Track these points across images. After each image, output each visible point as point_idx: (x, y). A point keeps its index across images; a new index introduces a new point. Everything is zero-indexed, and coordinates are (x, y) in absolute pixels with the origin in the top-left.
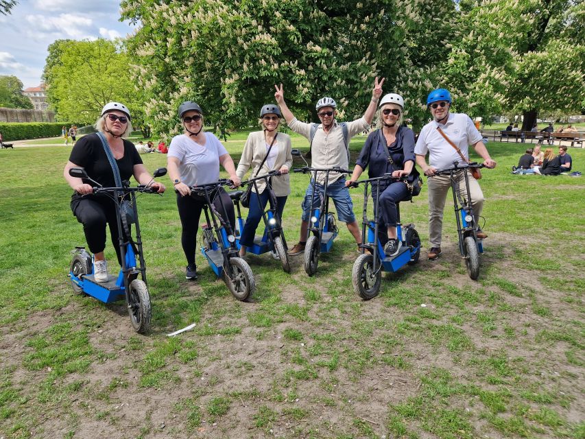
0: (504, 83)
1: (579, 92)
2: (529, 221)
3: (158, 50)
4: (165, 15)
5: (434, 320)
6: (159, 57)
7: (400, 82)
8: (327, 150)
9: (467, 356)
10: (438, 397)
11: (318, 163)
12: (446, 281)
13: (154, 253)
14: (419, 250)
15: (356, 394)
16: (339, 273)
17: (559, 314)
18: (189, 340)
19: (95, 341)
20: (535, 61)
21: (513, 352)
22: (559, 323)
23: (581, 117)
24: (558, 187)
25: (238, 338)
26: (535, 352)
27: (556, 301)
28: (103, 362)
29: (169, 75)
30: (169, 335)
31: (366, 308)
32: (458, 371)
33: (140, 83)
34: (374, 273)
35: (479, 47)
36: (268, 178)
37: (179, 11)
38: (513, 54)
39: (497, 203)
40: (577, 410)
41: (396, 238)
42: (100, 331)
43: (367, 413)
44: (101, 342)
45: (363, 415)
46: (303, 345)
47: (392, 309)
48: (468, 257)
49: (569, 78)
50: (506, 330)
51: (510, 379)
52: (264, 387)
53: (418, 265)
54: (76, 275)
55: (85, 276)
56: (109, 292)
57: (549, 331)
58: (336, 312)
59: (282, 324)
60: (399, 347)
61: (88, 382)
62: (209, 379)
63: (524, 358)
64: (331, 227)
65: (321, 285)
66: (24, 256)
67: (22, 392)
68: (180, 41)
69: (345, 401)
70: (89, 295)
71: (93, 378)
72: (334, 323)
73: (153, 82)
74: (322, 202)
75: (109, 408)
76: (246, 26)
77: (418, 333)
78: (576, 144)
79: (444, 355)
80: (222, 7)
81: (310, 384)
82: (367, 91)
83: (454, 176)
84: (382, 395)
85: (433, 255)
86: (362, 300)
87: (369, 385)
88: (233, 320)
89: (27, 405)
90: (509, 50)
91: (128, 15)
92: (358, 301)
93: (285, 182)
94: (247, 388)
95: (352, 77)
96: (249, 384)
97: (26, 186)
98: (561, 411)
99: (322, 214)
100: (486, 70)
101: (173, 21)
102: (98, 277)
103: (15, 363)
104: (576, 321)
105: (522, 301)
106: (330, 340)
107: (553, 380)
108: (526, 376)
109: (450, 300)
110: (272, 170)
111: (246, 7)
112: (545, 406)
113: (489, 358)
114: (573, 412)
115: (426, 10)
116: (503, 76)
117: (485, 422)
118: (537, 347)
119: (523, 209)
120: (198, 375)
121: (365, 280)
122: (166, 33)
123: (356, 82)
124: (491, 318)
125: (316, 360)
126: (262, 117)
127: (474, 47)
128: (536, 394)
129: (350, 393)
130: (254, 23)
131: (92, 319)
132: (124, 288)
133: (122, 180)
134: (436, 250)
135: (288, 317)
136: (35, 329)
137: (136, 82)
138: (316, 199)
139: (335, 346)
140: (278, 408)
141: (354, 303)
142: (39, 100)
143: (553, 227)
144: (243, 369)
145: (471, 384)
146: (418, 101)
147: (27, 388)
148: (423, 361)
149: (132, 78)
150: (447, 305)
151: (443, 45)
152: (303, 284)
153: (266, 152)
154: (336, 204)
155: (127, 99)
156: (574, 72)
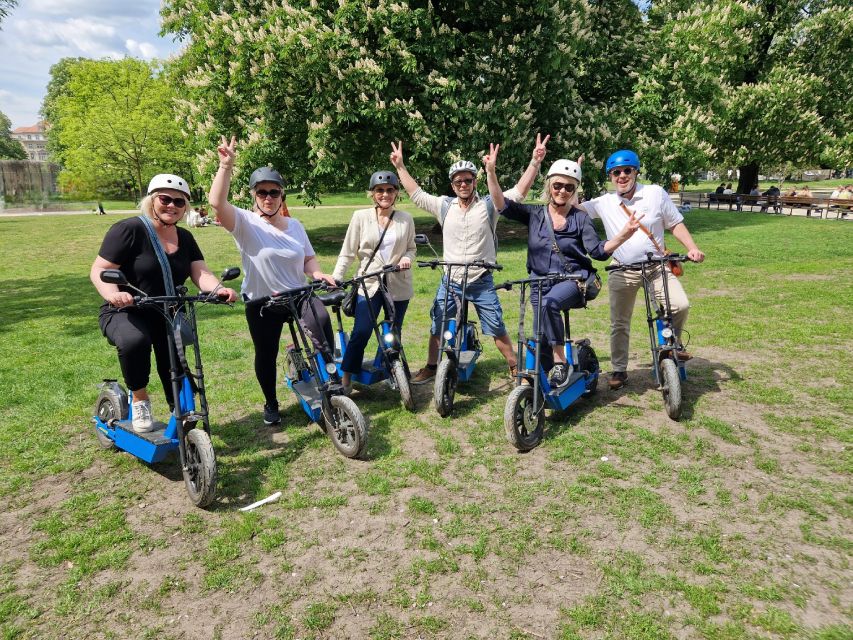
0: (711, 127)
1: (816, 139)
2: (748, 329)
3: (216, 79)
4: (226, 28)
5: (620, 480)
6: (218, 89)
7: (566, 127)
8: (465, 235)
9: (665, 533)
10: (628, 594)
11: (453, 253)
12: (634, 422)
13: (216, 383)
14: (596, 377)
15: (512, 593)
16: (484, 410)
17: (791, 469)
18: (272, 516)
19: (134, 520)
20: (752, 97)
21: (728, 526)
22: (790, 483)
23: (820, 172)
24: (789, 278)
25: (343, 512)
26: (760, 526)
27: (787, 449)
28: (148, 553)
29: (232, 115)
30: (243, 509)
31: (523, 463)
32: (654, 556)
33: (190, 127)
34: (535, 414)
35: (675, 77)
36: (382, 275)
37: (246, 24)
38: (723, 86)
39: (705, 302)
40: (816, 609)
41: (565, 362)
42: (141, 506)
43: (529, 621)
44: (144, 523)
45: (523, 624)
46: (436, 521)
47: (561, 464)
48: (666, 387)
49: (799, 121)
50: (719, 493)
51: (725, 566)
52: (382, 586)
53: (595, 397)
54: (104, 422)
55: (117, 423)
56: (155, 447)
57: (778, 495)
58: (482, 471)
59: (405, 490)
60: (572, 522)
61: (128, 583)
62: (303, 575)
63: (745, 535)
64: (471, 344)
65: (460, 429)
66: (22, 389)
67: (31, 600)
68: (247, 66)
69: (498, 603)
70: (122, 450)
71: (136, 577)
72: (480, 487)
73: (209, 125)
74: (459, 310)
75: (159, 623)
76: (343, 47)
77: (597, 500)
78: (813, 213)
79: (634, 532)
80: (308, 19)
81: (447, 579)
82: (518, 141)
83: (647, 271)
84: (549, 594)
85: (617, 382)
86: (519, 452)
87: (531, 580)
88: (336, 485)
89: (40, 621)
90: (718, 80)
91: (172, 27)
92: (512, 452)
93: (407, 281)
94: (358, 587)
95: (496, 120)
96: (361, 581)
97: (19, 278)
98: (795, 612)
99: (459, 328)
100: (685, 110)
101: (238, 37)
102: (139, 424)
103: (18, 556)
104: (814, 478)
105: (739, 450)
106: (475, 513)
107: (783, 565)
108: (746, 562)
109: (641, 450)
110: (388, 263)
111: (343, 20)
112: (772, 605)
113: (696, 535)
114: (811, 612)
115: (601, 23)
116: (709, 118)
117: (691, 630)
118: (761, 518)
119: (740, 311)
120: (288, 569)
121: (522, 423)
122: (228, 54)
123: (502, 128)
124: (698, 476)
125: (455, 543)
126: (372, 189)
127: (669, 77)
128: (760, 588)
129: (503, 591)
130: (354, 42)
131: (128, 486)
132: (176, 441)
133: (175, 285)
134: (621, 375)
135: (413, 479)
136: (44, 503)
137: (184, 124)
138: (451, 304)
139: (482, 522)
140: (404, 617)
141: (507, 456)
142: (35, 145)
143: (782, 339)
144: (352, 559)
145: (672, 574)
146: (591, 155)
147: (39, 594)
148: (605, 542)
149: (178, 119)
150: (638, 457)
151: (626, 74)
152: (433, 428)
153: (378, 239)
154: (479, 312)
155: (169, 147)
156: (807, 113)
